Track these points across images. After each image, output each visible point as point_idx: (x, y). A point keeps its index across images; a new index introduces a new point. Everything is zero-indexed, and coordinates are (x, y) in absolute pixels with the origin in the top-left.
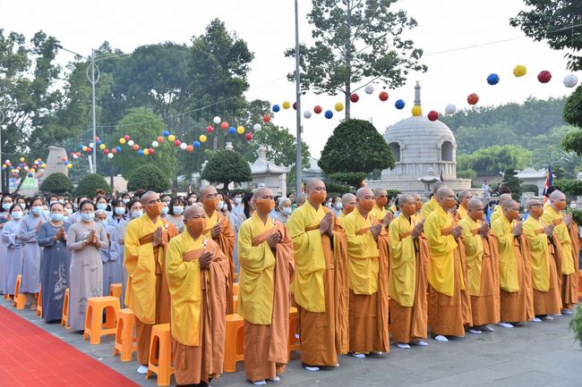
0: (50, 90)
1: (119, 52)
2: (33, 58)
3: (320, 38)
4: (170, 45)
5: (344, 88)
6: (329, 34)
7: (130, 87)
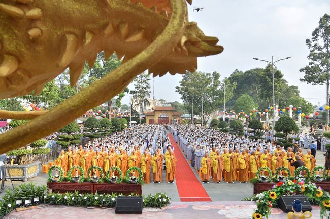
0: (218, 89)
1: (241, 72)
2: (213, 80)
3: (313, 65)
4: (257, 69)
5: (326, 82)
6: (318, 62)
7: (243, 85)
